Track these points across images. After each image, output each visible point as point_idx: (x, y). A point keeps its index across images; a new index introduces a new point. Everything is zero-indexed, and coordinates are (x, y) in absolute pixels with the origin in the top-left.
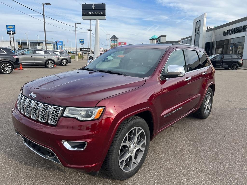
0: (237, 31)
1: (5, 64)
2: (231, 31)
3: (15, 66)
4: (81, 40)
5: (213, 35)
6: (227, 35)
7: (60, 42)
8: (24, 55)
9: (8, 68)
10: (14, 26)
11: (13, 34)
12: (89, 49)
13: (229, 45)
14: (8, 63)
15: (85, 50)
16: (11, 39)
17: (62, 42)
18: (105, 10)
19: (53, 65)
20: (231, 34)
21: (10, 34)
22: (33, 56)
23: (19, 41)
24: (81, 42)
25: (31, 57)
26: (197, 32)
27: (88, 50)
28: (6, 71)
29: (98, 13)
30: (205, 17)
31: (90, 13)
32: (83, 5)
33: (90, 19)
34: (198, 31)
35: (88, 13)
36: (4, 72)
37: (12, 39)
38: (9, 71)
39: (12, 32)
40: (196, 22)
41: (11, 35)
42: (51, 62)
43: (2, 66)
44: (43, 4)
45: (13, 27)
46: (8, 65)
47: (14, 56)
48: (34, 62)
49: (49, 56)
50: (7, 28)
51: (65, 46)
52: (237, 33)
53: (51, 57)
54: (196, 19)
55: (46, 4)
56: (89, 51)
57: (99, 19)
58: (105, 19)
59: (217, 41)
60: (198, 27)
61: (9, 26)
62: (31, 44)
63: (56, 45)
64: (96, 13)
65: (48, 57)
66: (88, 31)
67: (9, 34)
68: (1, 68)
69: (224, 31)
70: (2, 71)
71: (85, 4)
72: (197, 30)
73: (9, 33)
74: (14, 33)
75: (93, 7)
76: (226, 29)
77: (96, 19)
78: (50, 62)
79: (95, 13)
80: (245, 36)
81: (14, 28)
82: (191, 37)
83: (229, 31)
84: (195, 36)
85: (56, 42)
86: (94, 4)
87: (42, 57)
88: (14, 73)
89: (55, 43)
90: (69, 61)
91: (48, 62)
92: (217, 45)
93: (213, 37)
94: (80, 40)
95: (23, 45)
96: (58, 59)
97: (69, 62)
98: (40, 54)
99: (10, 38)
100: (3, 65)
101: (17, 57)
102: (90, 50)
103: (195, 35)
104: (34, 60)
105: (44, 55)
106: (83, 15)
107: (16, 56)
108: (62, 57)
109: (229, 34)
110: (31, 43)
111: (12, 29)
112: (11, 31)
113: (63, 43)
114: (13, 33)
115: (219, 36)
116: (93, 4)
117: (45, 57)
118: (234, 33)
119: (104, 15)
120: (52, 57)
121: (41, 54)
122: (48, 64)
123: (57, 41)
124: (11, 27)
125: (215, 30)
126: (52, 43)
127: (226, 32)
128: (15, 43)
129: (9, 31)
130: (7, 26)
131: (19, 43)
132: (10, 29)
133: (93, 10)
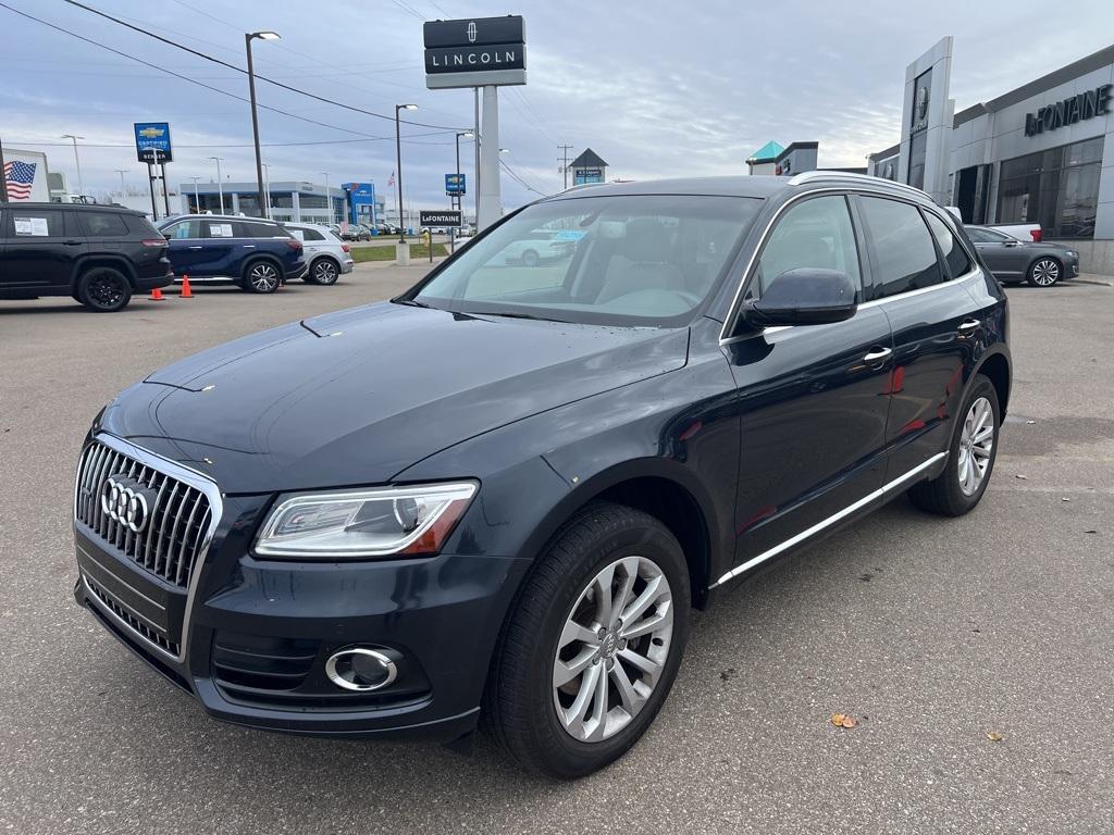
0: (1075, 112)
2: (1052, 116)
5: (990, 135)
6: (1040, 131)
10: (164, 126)
11: (161, 161)
12: (458, 214)
15: (439, 219)
16: (155, 182)
17: (368, 187)
18: (521, 42)
20: (1052, 128)
21: (151, 162)
23: (190, 192)
24: (451, 187)
26: (918, 122)
27: (453, 219)
29: (493, 58)
31: (458, 59)
32: (428, 26)
34: (922, 118)
35: (451, 60)
37: (158, 183)
39: (158, 153)
40: (916, 79)
41: (152, 166)
44: (247, 35)
45: (161, 132)
50: (139, 138)
51: (386, 207)
52: (1075, 120)
54: (915, 63)
55: (260, 36)
56: (459, 224)
57: (495, 85)
58: (524, 84)
59: (1002, 162)
60: (920, 102)
61: (145, 129)
62: (244, 200)
63: (346, 202)
64: (485, 58)
69: (1029, 116)
73: (145, 157)
74: (167, 156)
75: (472, 34)
76: (1034, 105)
79: (477, 58)
80: (1104, 136)
81: (167, 137)
82: (895, 150)
83: (1045, 114)
84: (911, 140)
85: (345, 188)
86: (474, 20)
89: (342, 195)
99: (152, 178)
102: (460, 219)
103: (911, 136)
106: (430, 69)
109: (1047, 128)
111: (159, 138)
112: (155, 150)
113: (376, 194)
114: (164, 156)
115: (1010, 138)
116: (470, 21)
118: (1065, 124)
119: (519, 63)
124: (153, 132)
125: (995, 111)
127: (1035, 119)
128: (170, 199)
129: (147, 149)
130: (138, 127)
131: (191, 197)
132: (150, 140)
133: (471, 44)
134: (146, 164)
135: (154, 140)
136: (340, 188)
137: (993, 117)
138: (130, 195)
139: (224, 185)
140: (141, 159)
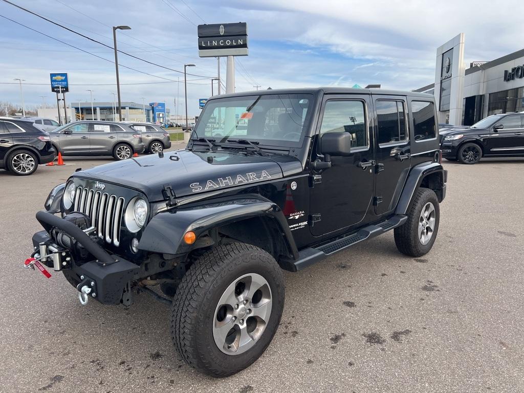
1: (21, 155)
2: (520, 71)
3: (41, 158)
4: (202, 100)
5: (482, 81)
6: (513, 79)
7: (159, 104)
8: (68, 134)
9: (28, 162)
10: (65, 75)
11: (63, 92)
13: (518, 100)
14: (27, 151)
16: (60, 102)
17: (163, 105)
18: (246, 35)
19: (129, 154)
20: (521, 77)
21: (58, 92)
22: (86, 136)
23: (77, 106)
24: (202, 105)
25: (84, 138)
26: (445, 74)
28: (24, 170)
29: (232, 42)
30: (461, 42)
31: (215, 43)
32: (199, 27)
33: (219, 56)
34: (447, 72)
35: (211, 43)
36: (19, 172)
38: (30, 169)
39: (62, 88)
40: (443, 54)
41: (59, 94)
42: (125, 147)
43: (15, 158)
44: (114, 27)
45: (63, 78)
46: (28, 157)
47: (40, 138)
48: (90, 149)
49: (122, 135)
50: (52, 81)
51: (170, 114)
53: (124, 137)
54: (442, 46)
55: (121, 28)
57: (233, 56)
58: (247, 55)
59: (490, 94)
60: (446, 64)
61: (55, 76)
63: (151, 111)
64: (228, 43)
65: (118, 138)
66: (212, 80)
67: (56, 91)
68: (13, 162)
69: (506, 72)
70: (15, 168)
71: (205, 25)
72: (445, 70)
73: (55, 89)
74: (66, 89)
75: (222, 31)
76: (510, 66)
77: (227, 56)
78: (123, 148)
79: (224, 43)
81: (66, 80)
82: (433, 86)
83: (515, 70)
84: (441, 83)
85: (151, 105)
86: (223, 25)
87: (106, 138)
88: (41, 172)
89: (150, 108)
90: (165, 144)
91: (120, 149)
92: (492, 101)
93: (482, 85)
94: (200, 100)
95: (87, 114)
96: (141, 140)
97: (165, 146)
98: (102, 133)
99: (59, 100)
100: (18, 157)
101: (47, 139)
103: (441, 81)
104: (90, 144)
105: (109, 133)
106: (201, 48)
107: (45, 138)
108: (151, 138)
109: (517, 77)
110: (101, 109)
111: (62, 81)
112: (60, 86)
113: (166, 108)
114: (64, 89)
115: (495, 82)
116: (221, 25)
117: (112, 137)
119: (245, 45)
120: (128, 137)
121: (103, 131)
122: (118, 151)
123: (153, 104)
124: (59, 78)
125: (484, 70)
126: (141, 107)
127: (510, 73)
128: (67, 110)
129: (56, 86)
130: (52, 75)
131: (77, 109)
132: (58, 81)
133: (221, 36)
134: (56, 93)
135: (60, 81)
136: (149, 105)
137: (483, 72)
138: (46, 108)
139: (94, 103)
140: (53, 90)
